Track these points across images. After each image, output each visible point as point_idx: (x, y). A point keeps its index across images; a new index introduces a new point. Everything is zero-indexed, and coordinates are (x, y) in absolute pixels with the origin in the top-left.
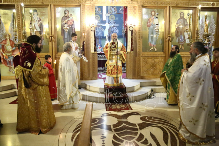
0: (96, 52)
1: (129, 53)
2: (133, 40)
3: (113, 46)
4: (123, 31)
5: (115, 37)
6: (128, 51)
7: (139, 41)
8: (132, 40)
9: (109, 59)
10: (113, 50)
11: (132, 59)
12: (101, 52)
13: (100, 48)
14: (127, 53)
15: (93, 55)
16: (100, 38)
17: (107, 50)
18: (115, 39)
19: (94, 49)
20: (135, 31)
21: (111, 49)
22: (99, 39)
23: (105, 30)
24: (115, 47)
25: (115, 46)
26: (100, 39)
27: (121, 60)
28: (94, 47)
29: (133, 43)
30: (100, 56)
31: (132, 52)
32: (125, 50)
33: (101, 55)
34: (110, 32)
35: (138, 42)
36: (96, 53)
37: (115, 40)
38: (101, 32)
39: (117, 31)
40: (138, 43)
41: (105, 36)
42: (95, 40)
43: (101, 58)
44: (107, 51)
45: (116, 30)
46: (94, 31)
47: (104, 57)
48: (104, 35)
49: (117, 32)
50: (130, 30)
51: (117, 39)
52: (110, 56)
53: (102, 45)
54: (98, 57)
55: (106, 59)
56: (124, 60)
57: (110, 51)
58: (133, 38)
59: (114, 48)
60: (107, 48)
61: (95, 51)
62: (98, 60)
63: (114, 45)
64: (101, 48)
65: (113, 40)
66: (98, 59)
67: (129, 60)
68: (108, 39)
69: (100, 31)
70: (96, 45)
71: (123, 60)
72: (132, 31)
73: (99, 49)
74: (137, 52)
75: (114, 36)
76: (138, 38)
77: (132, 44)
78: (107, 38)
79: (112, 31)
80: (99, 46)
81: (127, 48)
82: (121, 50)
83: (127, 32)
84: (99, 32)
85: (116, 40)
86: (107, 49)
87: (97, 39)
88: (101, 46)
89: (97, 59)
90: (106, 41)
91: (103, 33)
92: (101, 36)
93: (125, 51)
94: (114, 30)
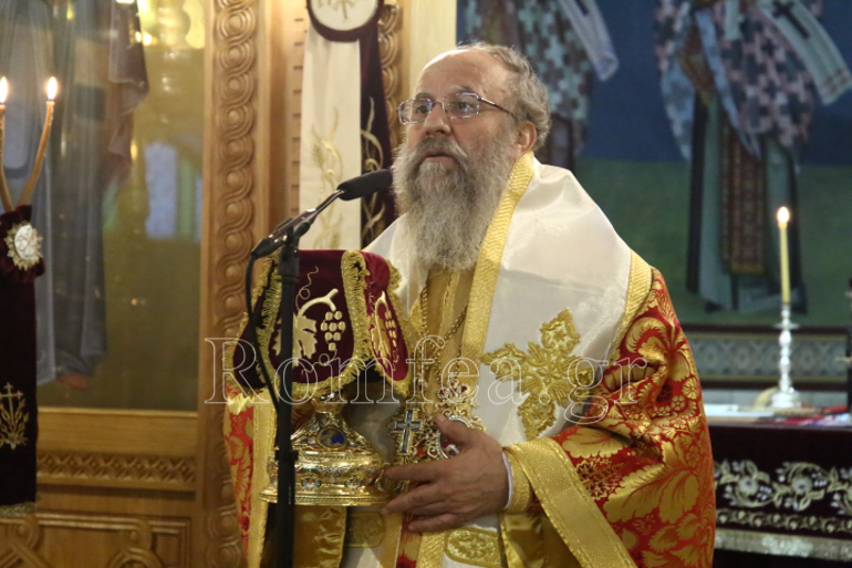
30: (747, 487)
33: (769, 465)
43: (773, 517)
44: (243, 430)
47: (822, 508)
66: (720, 539)
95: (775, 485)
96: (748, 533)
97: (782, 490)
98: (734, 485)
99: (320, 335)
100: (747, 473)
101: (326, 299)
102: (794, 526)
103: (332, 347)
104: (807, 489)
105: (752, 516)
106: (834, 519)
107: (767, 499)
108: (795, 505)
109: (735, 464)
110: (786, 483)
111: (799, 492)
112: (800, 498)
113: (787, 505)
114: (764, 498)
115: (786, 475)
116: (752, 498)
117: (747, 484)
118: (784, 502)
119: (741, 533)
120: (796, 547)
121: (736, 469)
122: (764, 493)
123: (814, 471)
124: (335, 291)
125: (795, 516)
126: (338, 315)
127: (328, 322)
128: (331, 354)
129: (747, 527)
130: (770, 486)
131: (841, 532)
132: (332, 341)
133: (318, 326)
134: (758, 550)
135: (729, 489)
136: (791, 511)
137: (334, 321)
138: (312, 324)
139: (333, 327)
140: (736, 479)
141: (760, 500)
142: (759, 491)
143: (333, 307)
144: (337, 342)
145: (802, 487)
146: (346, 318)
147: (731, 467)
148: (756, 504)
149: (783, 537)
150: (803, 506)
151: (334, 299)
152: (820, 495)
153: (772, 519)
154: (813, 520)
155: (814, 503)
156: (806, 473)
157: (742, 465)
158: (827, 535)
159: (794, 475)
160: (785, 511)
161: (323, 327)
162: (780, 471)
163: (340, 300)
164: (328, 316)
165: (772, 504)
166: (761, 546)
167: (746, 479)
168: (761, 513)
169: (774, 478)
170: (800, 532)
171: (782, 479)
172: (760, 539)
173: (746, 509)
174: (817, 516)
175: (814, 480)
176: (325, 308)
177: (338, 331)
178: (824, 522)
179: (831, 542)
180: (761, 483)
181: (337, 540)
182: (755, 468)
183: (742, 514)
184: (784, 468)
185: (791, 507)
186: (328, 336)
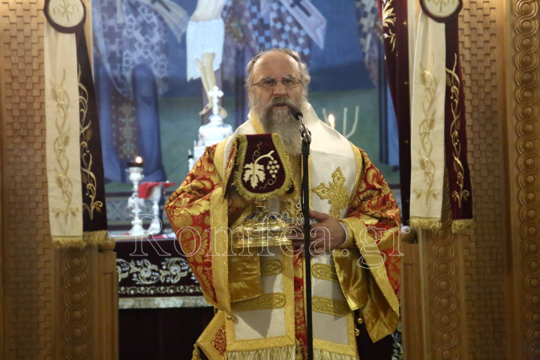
0: (98, 236)
1: (428, 233)
2: (461, 108)
3: (255, 173)
4: (367, 22)
5: (280, 89)
6: (413, 221)
7: (527, 118)
8: (454, 106)
9: (225, 299)
10: (255, 212)
11: (463, 295)
12: (155, 227)
13: (146, 193)
14: (412, 238)
15: (74, 270)
16: (145, 91)
17: (207, 213)
18: (279, 102)
19: (78, 203)
20: (486, 21)
21: (239, 203)
22: (134, 103)
23: (198, 12)
24: (272, 183)
25: (274, 170)
26: (147, 100)
27: (353, 305)
28: (84, 189)
29: (469, 134)
30: (145, 274)
31: (458, 224)
32: (390, 213)
33: (157, 260)
34: (246, 39)
35: (512, 122)
36: (101, 249)
37: (281, 112)
38: (156, 38)
39: (314, 26)
40: (512, 138)
41: (193, 72)
42: (90, 116)
43: (160, 287)
44: (202, 222)
45: (296, 13)
46: (79, 31)
47: (186, 281)
48: (182, 63)
49: (307, 30)
50: (426, 12)
51: (307, 107)
52: (233, 274)
53: (166, 162)
54: (128, 282)
55: (202, 302)
56: (383, 304)
57: (232, 219)
58: (461, 86)
59: (262, 187)
60: (203, 192)
61: (94, 221)
62: (123, 312)
63: (264, 162)
64: (157, 194)
65: (268, 119)
66: (127, 304)
67: (431, 304)
68: (223, 102)
69: (145, 28)
70: (98, 168)
71: (367, 312)
72: (451, 24)
73: (134, 201)
74: (515, 222)
75: (277, 74)
76: (511, 86)
77: (455, 146)
78: (214, 93)
79: (263, 26)
80: (135, 175)
81: (405, 188)
82: (354, 210)
83: (400, 28)
84: (137, 34)
85: (297, 114)
86: (202, 205)
87: (118, 100)
88: (156, 169)
89: (114, 303)
90: (205, 120)
91: (175, 48)
92: (156, 72)
93: (385, 223)
94: (280, 18)
95: (161, 271)
96: (147, 298)
97: (164, 273)
98: (137, 273)
99: (266, 172)
100: (145, 266)
101: (269, 155)
102: (172, 291)
103: (274, 176)
104: (178, 271)
105: (148, 289)
106: (192, 286)
107: (157, 279)
108: (172, 281)
109: (138, 262)
110: (167, 269)
111: (174, 273)
112: (174, 276)
113: (168, 281)
114: (155, 278)
115: (167, 265)
116: (148, 279)
117: (146, 272)
118: (166, 279)
119: (142, 299)
120: (174, 302)
121: (139, 264)
122: (155, 276)
123: (182, 262)
124: (272, 152)
125: (172, 286)
126: (276, 162)
127: (270, 166)
128: (274, 179)
129: (146, 295)
130: (158, 272)
131: (197, 292)
132: (273, 173)
133: (265, 167)
134: (153, 307)
135: (135, 275)
136: (170, 284)
137: (273, 164)
138: (262, 167)
139: (273, 167)
140: (139, 270)
141: (153, 280)
142: (152, 275)
143: (272, 158)
144: (276, 174)
145: (175, 271)
146: (280, 163)
147: (136, 263)
148: (151, 282)
149: (166, 298)
150: (176, 281)
151: (272, 155)
152: (185, 274)
153: (160, 290)
154: (182, 287)
155: (182, 278)
156: (178, 263)
157: (142, 262)
158: (190, 294)
159: (171, 265)
160: (166, 284)
161: (268, 167)
162: (163, 263)
163: (276, 156)
164: (270, 163)
165: (160, 281)
166: (155, 305)
167: (145, 269)
168: (153, 287)
169: (160, 267)
170: (176, 294)
171: (164, 267)
172: (154, 300)
173: (145, 286)
174: (184, 286)
175: (181, 266)
176: (268, 159)
177: (276, 169)
178: (187, 287)
179: (191, 298)
180: (153, 271)
181: (255, 267)
182: (149, 263)
183: (142, 288)
184: (165, 261)
185: (170, 282)
186: (271, 172)
